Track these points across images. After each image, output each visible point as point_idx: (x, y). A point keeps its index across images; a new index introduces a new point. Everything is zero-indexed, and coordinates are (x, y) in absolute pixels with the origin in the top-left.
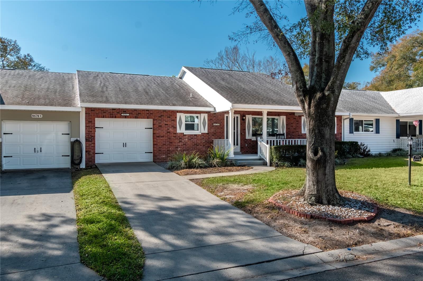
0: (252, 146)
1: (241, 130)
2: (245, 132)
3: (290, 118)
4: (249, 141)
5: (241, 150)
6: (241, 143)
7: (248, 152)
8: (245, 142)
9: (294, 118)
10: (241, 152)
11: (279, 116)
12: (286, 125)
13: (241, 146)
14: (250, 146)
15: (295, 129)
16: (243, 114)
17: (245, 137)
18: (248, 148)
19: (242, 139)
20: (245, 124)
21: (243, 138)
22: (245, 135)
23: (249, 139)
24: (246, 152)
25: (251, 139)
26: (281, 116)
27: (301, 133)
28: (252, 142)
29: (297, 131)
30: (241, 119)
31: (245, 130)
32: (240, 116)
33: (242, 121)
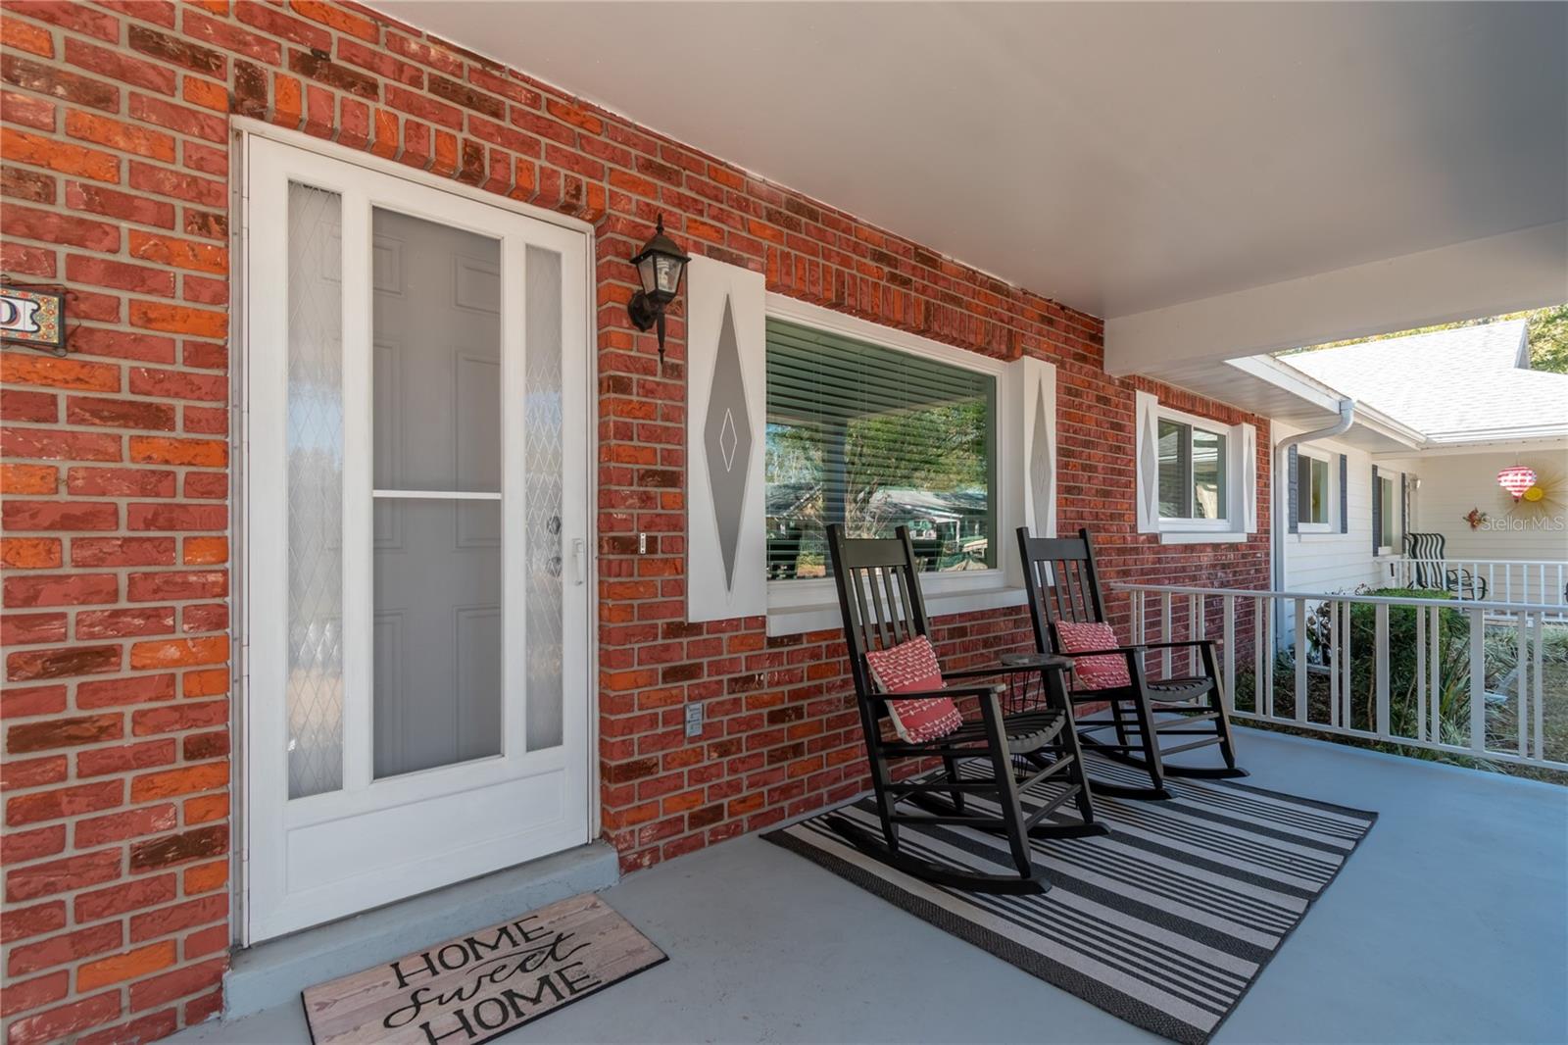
0: (775, 717)
1: (605, 476)
2: (678, 524)
3: (1078, 394)
4: (742, 643)
5: (609, 821)
6: (606, 704)
7: (716, 813)
8: (672, 674)
9: (1099, 399)
10: (611, 857)
11: (1008, 357)
12: (1061, 452)
13: (604, 748)
14: (749, 723)
15: (1107, 494)
16: (635, 230)
17: (680, 588)
18: (724, 750)
19: (628, 636)
20: (682, 395)
21: (647, 611)
22: (680, 567)
23: (733, 624)
24: (697, 820)
25: (760, 622)
26: (1026, 358)
27: (1134, 528)
28: (775, 658)
29: (1112, 517)
30: (602, 297)
31: (674, 479)
32: (603, 248)
33: (623, 328)
